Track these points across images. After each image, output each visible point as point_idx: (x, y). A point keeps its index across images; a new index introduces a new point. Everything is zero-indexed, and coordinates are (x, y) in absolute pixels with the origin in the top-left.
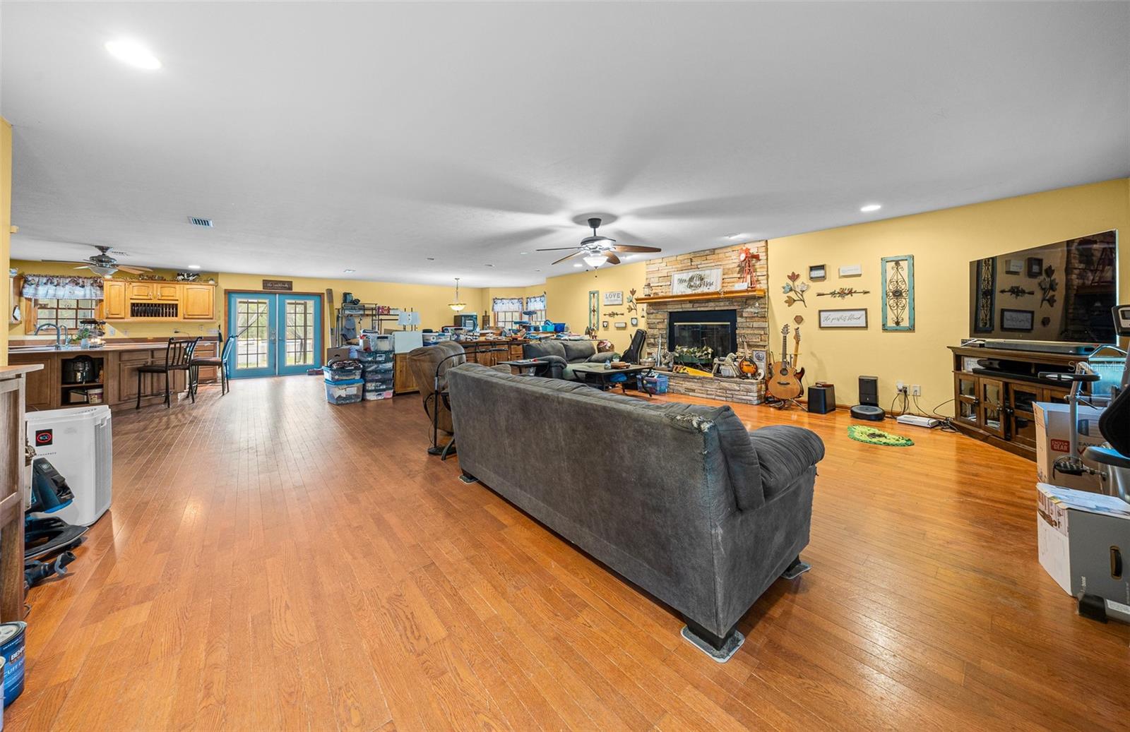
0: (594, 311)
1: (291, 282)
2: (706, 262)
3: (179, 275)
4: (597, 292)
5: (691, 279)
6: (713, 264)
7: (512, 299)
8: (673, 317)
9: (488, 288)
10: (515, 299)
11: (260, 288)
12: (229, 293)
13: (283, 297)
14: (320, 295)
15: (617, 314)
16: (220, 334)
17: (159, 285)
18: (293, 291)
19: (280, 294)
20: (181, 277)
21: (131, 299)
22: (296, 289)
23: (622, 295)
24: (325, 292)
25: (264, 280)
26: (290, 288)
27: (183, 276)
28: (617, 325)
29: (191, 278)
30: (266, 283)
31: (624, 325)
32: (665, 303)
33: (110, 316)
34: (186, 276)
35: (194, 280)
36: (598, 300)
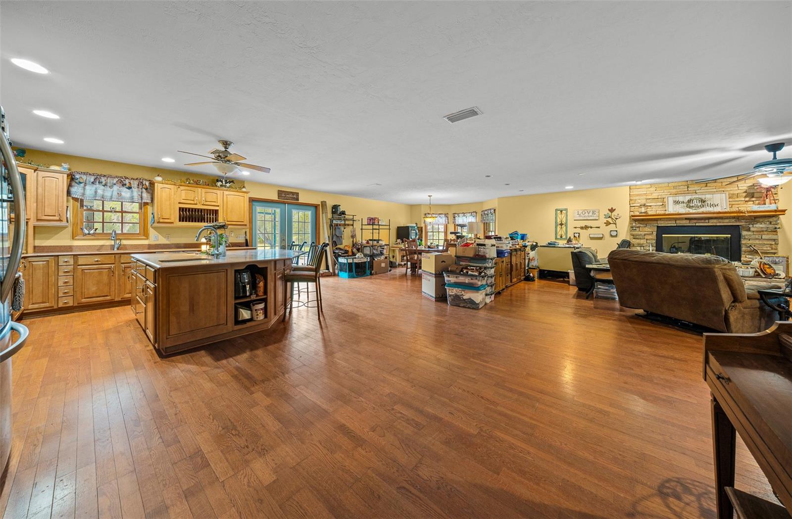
0: (561, 224)
1: (298, 193)
2: (706, 188)
3: (218, 181)
4: (566, 210)
5: (689, 201)
6: (715, 190)
7: (440, 214)
8: (661, 230)
9: (420, 205)
10: (442, 214)
11: (275, 197)
12: (252, 200)
13: (291, 206)
14: (316, 207)
15: (591, 228)
16: (246, 240)
17: (204, 190)
18: (300, 201)
19: (288, 203)
20: (219, 184)
21: (179, 203)
22: (301, 200)
23: (599, 212)
24: (320, 203)
25: (279, 191)
26: (298, 199)
27: (222, 182)
28: (591, 236)
29: (228, 185)
30: (280, 193)
31: (601, 236)
32: (656, 220)
33: (161, 220)
34: (224, 182)
35: (230, 187)
36: (567, 216)
